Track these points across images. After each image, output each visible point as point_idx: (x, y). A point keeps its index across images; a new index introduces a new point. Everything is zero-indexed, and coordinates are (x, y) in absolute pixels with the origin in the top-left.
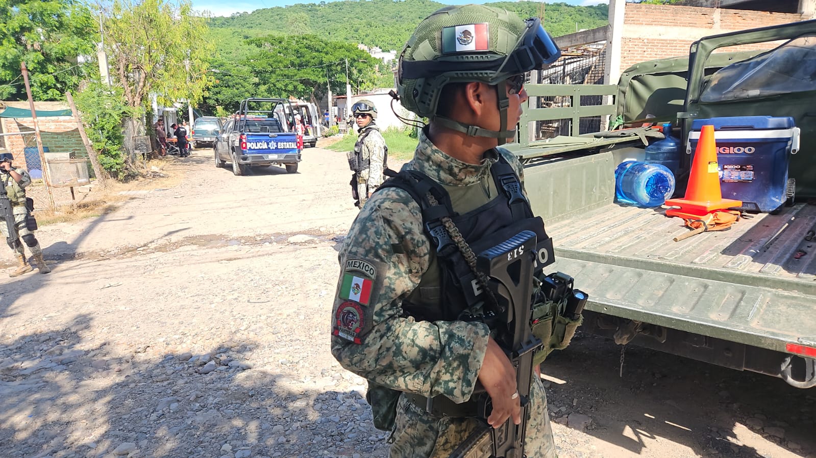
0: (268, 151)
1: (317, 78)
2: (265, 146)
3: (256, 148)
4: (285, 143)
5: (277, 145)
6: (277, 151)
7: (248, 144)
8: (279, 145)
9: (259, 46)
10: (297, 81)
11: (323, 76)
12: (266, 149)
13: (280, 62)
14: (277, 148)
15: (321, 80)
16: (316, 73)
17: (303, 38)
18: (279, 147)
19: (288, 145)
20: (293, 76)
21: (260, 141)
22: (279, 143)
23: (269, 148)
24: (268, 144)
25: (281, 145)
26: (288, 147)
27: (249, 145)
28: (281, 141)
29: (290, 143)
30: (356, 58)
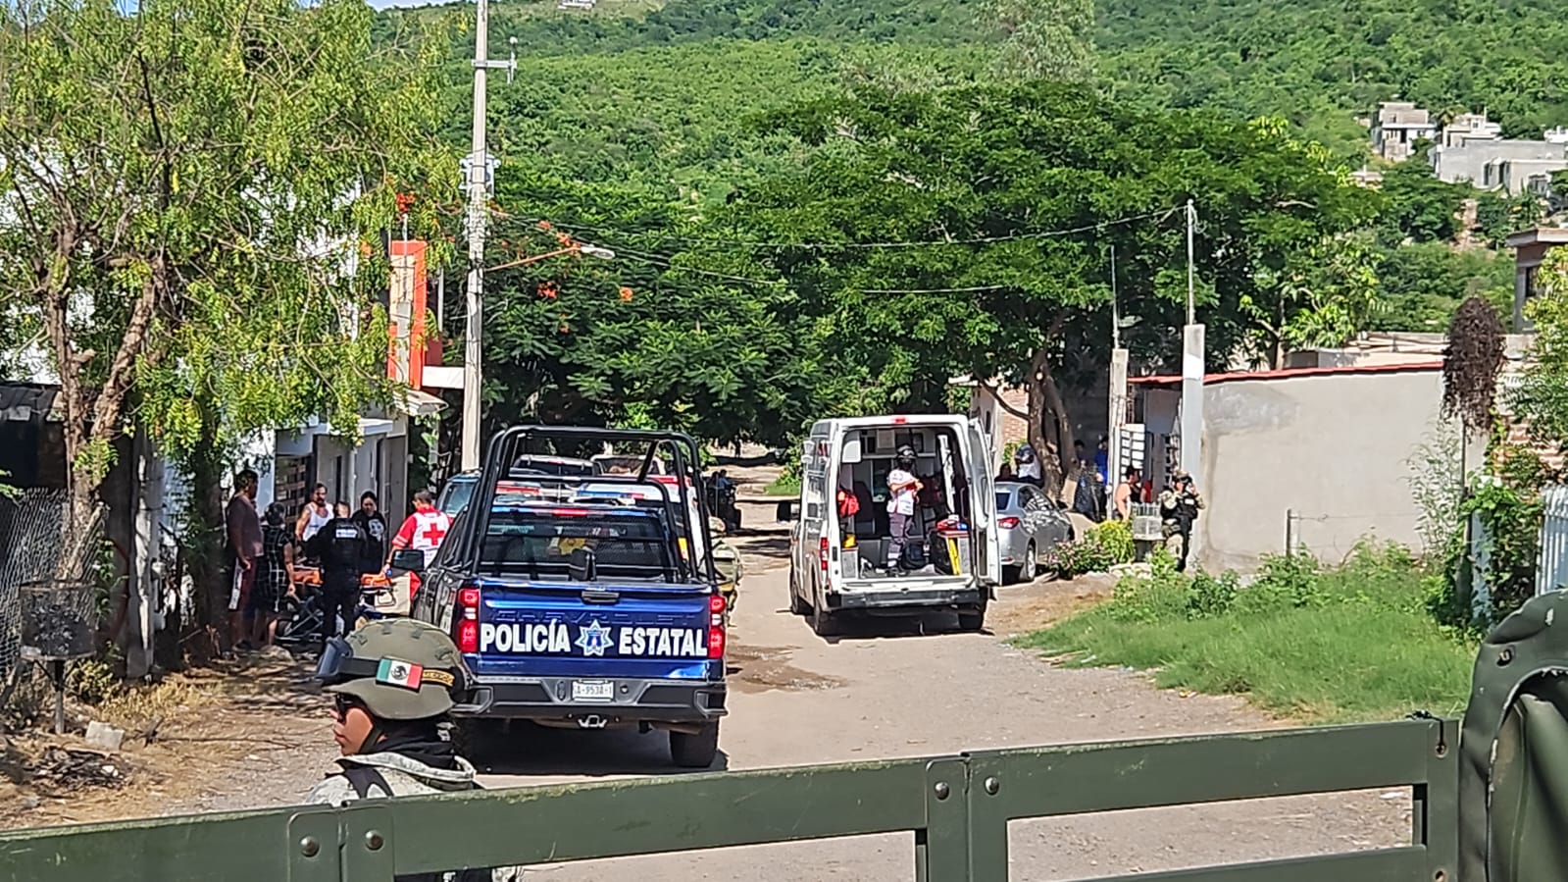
0: (575, 664)
1: (1058, 287)
2: (560, 642)
3: (519, 648)
4: (653, 633)
5: (615, 636)
6: (612, 664)
7: (485, 627)
8: (624, 639)
9: (815, 137)
10: (965, 298)
11: (1088, 277)
12: (562, 653)
13: (895, 210)
14: (612, 652)
15: (1080, 295)
16: (1059, 262)
17: (1017, 101)
18: (624, 650)
19: (666, 642)
20: (948, 273)
21: (541, 617)
22: (625, 631)
23: (577, 651)
24: (574, 634)
25: (633, 641)
26: (664, 647)
27: (488, 634)
28: (637, 621)
29: (677, 633)
30: (1255, 190)
